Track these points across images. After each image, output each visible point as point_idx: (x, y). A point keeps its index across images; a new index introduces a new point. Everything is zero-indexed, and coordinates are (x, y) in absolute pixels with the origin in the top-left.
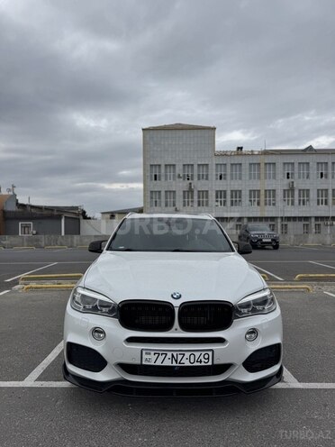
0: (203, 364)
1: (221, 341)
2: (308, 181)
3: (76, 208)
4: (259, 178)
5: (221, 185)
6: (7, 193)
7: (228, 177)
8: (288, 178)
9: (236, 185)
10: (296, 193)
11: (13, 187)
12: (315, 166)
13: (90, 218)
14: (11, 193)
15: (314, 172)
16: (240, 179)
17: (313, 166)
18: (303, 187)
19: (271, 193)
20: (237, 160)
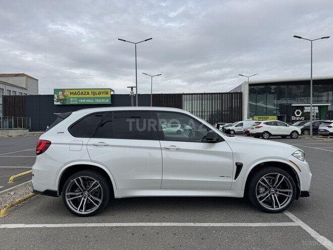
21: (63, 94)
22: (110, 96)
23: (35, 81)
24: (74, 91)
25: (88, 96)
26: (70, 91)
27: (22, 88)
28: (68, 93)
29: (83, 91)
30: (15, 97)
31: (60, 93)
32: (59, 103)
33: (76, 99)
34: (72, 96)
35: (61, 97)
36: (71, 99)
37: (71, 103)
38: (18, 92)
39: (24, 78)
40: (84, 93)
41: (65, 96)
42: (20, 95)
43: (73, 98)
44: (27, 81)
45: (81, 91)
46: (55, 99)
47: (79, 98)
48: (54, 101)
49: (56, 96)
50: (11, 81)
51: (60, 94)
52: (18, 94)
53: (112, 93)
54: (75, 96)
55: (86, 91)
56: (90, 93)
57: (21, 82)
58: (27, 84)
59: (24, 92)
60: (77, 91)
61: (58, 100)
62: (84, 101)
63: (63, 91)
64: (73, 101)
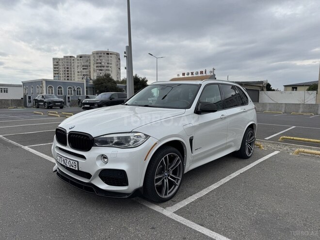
0: (74, 168)
1: (83, 157)
3: (262, 82)
6: (210, 74)
11: (214, 69)
13: (274, 90)
14: (212, 74)
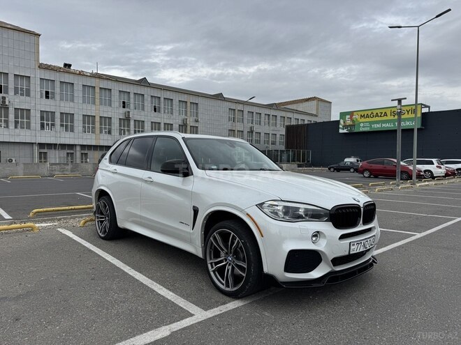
2: (143, 113)
4: (94, 103)
5: (48, 105)
7: (57, 97)
8: (124, 107)
9: (67, 107)
10: (132, 123)
12: (149, 99)
15: (148, 105)
16: (72, 100)
17: (148, 99)
18: (138, 118)
19: (106, 121)
20: (67, 78)
21: (351, 118)
22: (419, 115)
23: (327, 105)
24: (366, 113)
25: (385, 118)
26: (360, 113)
27: (312, 115)
28: (357, 116)
29: (378, 111)
30: (303, 126)
31: (348, 117)
32: (345, 131)
33: (367, 125)
34: (363, 120)
35: (349, 122)
36: (362, 125)
37: (362, 129)
38: (307, 120)
39: (315, 102)
40: (379, 115)
41: (353, 121)
42: (309, 122)
43: (363, 122)
44: (318, 105)
45: (375, 112)
46: (340, 126)
47: (371, 123)
48: (339, 128)
49: (342, 122)
50: (300, 107)
51: (347, 119)
52: (306, 122)
53: (425, 110)
54: (367, 120)
55: (381, 111)
56: (389, 113)
57: (311, 107)
58: (317, 109)
59: (313, 119)
60: (369, 113)
61: (345, 127)
62: (379, 126)
63: (351, 113)
64: (363, 127)
